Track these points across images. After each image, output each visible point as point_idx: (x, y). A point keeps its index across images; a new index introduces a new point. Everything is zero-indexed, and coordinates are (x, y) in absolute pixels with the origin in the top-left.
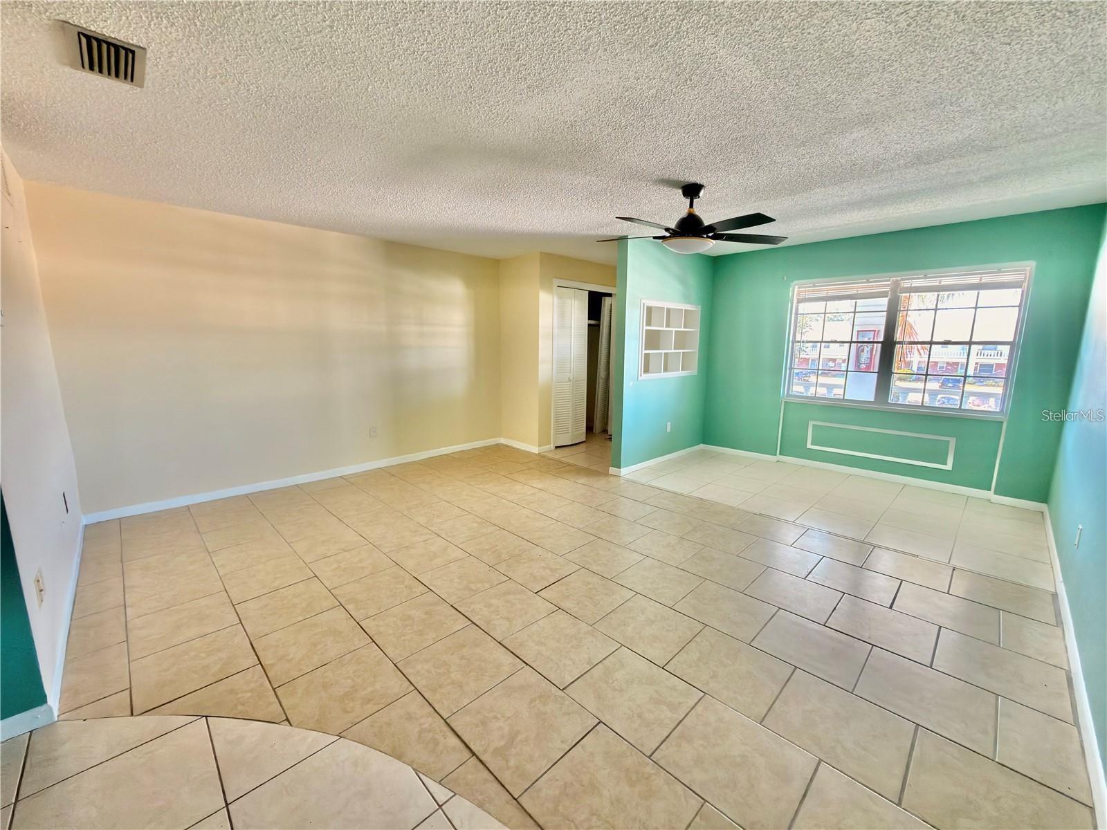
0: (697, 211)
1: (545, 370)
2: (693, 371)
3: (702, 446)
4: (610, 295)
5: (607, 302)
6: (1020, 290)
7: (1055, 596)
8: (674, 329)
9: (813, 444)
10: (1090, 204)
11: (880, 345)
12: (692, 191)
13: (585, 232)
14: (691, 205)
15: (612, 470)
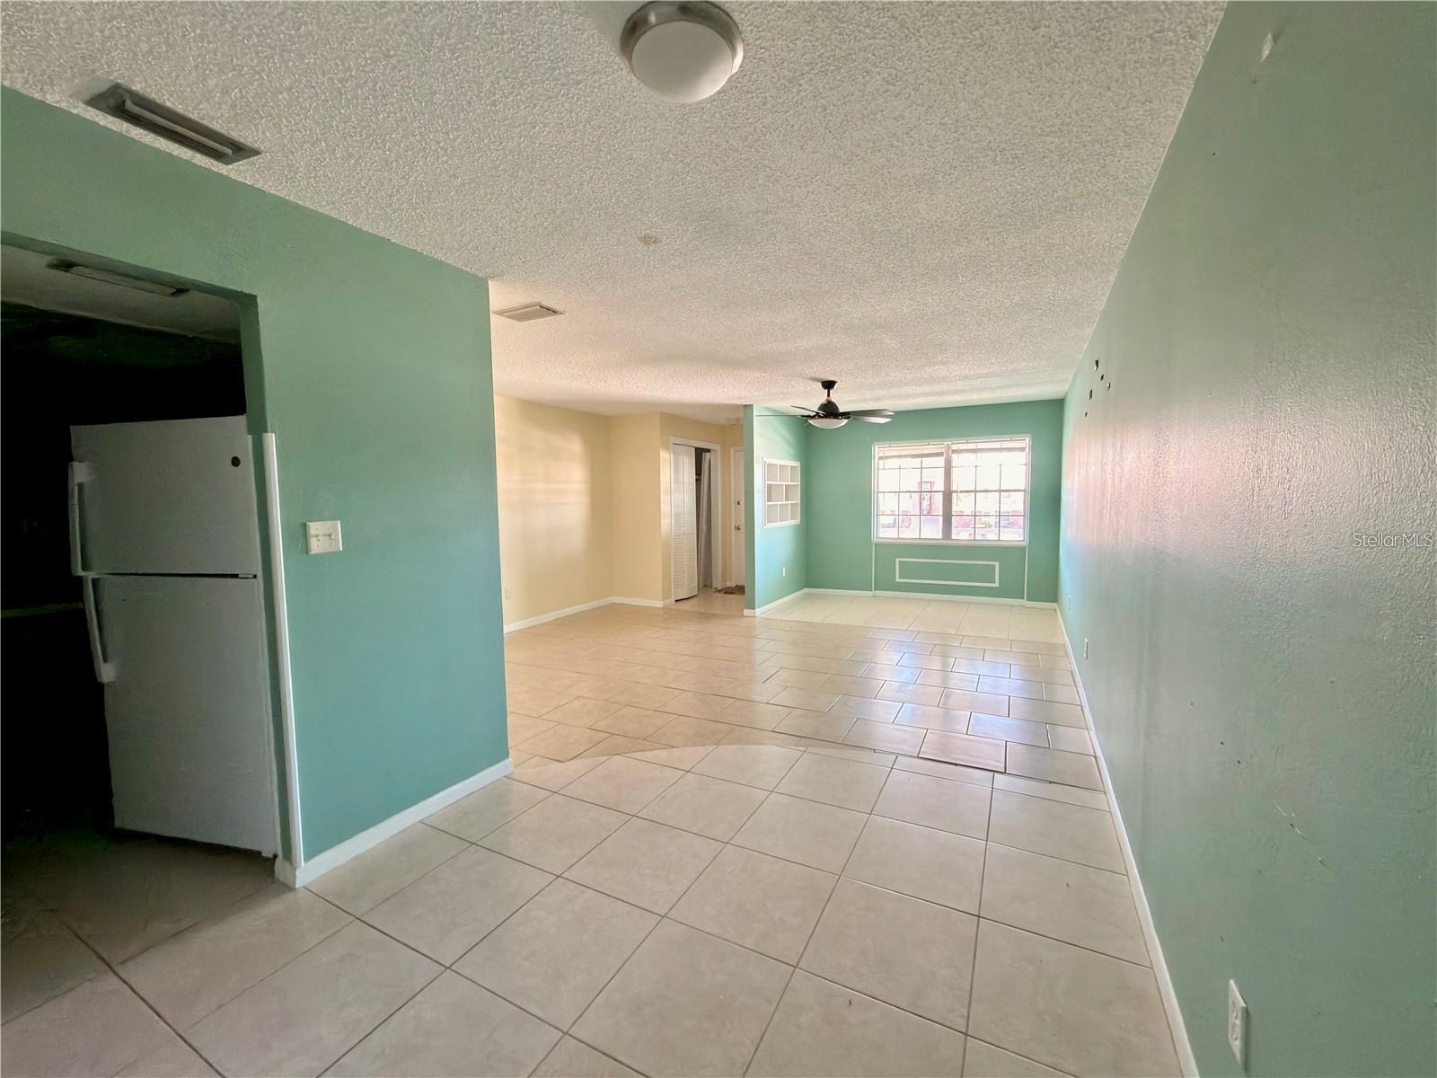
0: (834, 398)
1: (665, 523)
2: (797, 521)
3: (806, 590)
4: (709, 451)
5: (707, 456)
6: (1025, 453)
7: (1064, 645)
8: (785, 483)
9: (900, 578)
10: (1055, 398)
11: (941, 494)
12: (829, 385)
13: (727, 402)
14: (829, 396)
15: (746, 612)
